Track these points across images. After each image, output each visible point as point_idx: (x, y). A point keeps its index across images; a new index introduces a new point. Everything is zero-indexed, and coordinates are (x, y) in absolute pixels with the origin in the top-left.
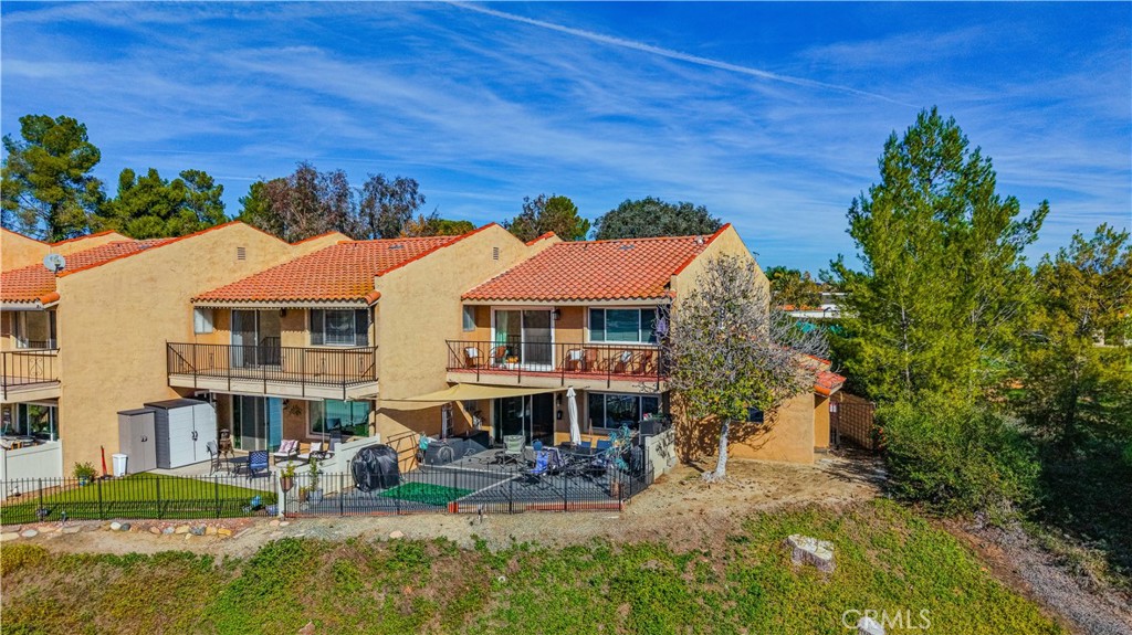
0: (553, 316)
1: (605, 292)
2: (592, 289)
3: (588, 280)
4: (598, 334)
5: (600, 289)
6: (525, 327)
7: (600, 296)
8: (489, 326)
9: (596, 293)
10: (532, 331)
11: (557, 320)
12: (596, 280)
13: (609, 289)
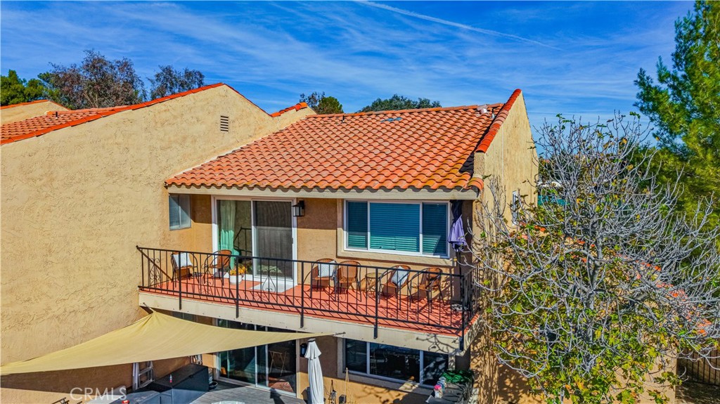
0: (294, 211)
1: (368, 179)
2: (349, 174)
3: (344, 160)
4: (358, 237)
5: (361, 173)
6: (256, 224)
7: (362, 185)
8: (210, 222)
9: (355, 179)
10: (267, 230)
11: (299, 216)
12: (355, 160)
13: (375, 173)
